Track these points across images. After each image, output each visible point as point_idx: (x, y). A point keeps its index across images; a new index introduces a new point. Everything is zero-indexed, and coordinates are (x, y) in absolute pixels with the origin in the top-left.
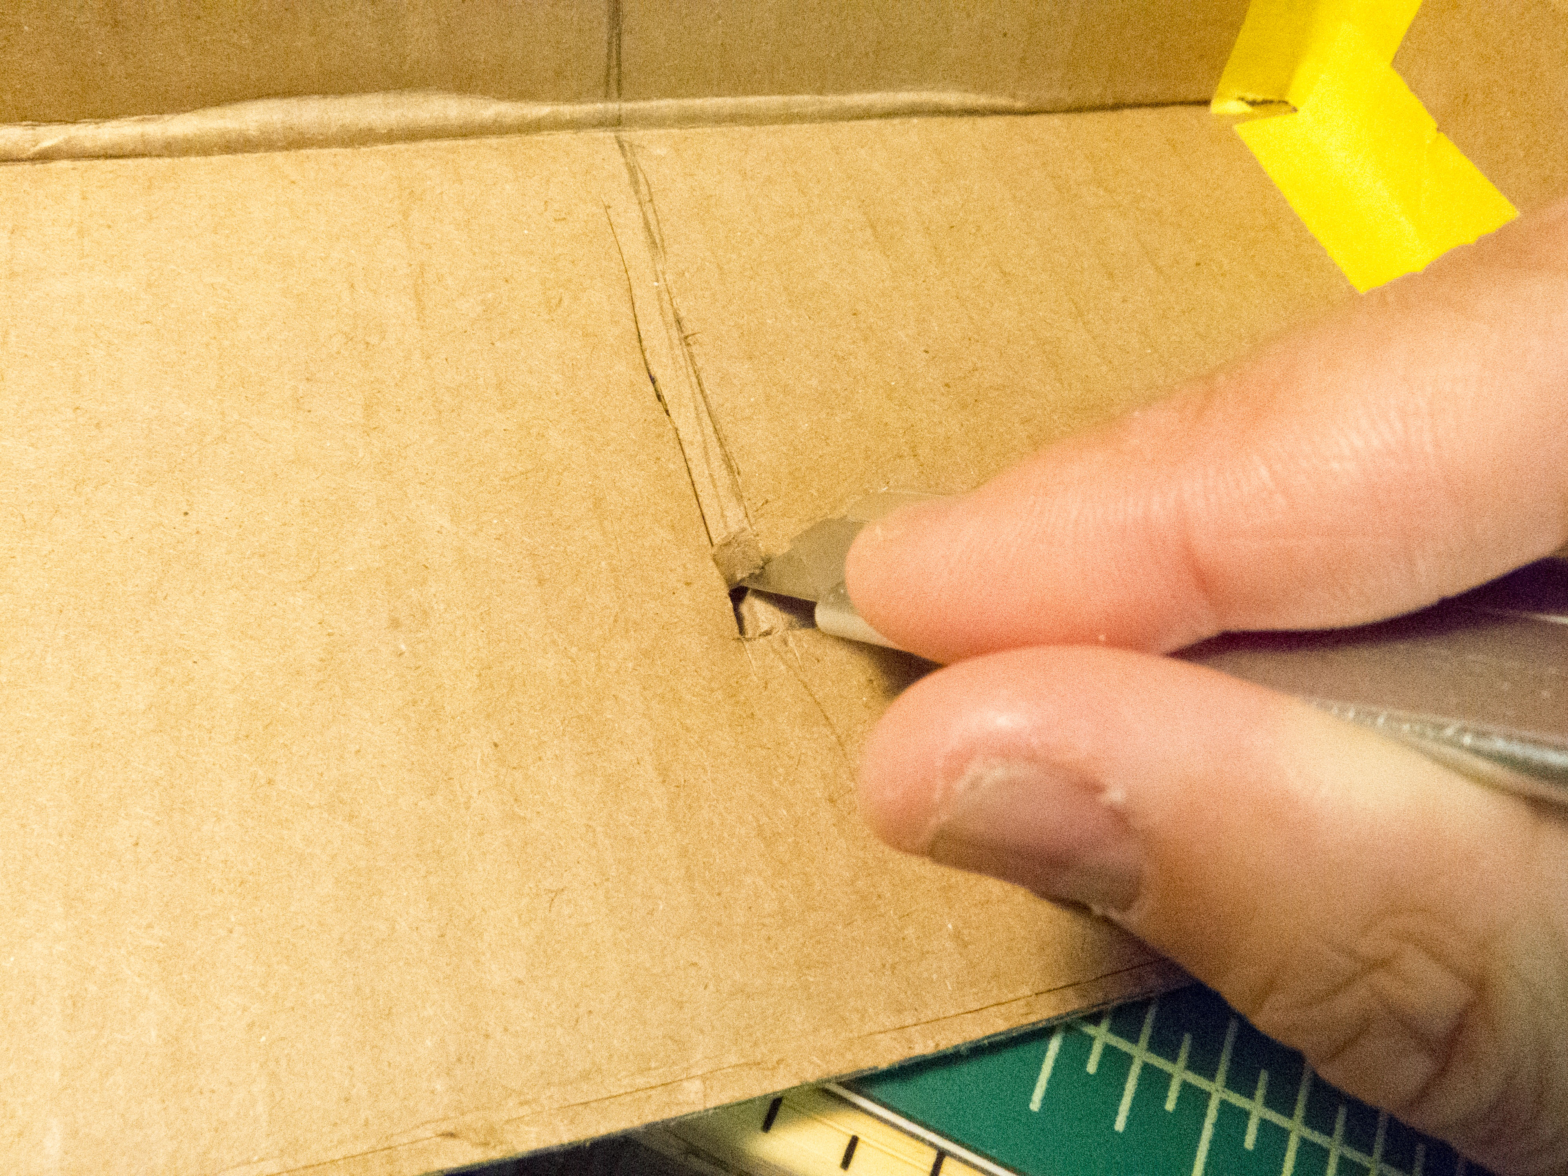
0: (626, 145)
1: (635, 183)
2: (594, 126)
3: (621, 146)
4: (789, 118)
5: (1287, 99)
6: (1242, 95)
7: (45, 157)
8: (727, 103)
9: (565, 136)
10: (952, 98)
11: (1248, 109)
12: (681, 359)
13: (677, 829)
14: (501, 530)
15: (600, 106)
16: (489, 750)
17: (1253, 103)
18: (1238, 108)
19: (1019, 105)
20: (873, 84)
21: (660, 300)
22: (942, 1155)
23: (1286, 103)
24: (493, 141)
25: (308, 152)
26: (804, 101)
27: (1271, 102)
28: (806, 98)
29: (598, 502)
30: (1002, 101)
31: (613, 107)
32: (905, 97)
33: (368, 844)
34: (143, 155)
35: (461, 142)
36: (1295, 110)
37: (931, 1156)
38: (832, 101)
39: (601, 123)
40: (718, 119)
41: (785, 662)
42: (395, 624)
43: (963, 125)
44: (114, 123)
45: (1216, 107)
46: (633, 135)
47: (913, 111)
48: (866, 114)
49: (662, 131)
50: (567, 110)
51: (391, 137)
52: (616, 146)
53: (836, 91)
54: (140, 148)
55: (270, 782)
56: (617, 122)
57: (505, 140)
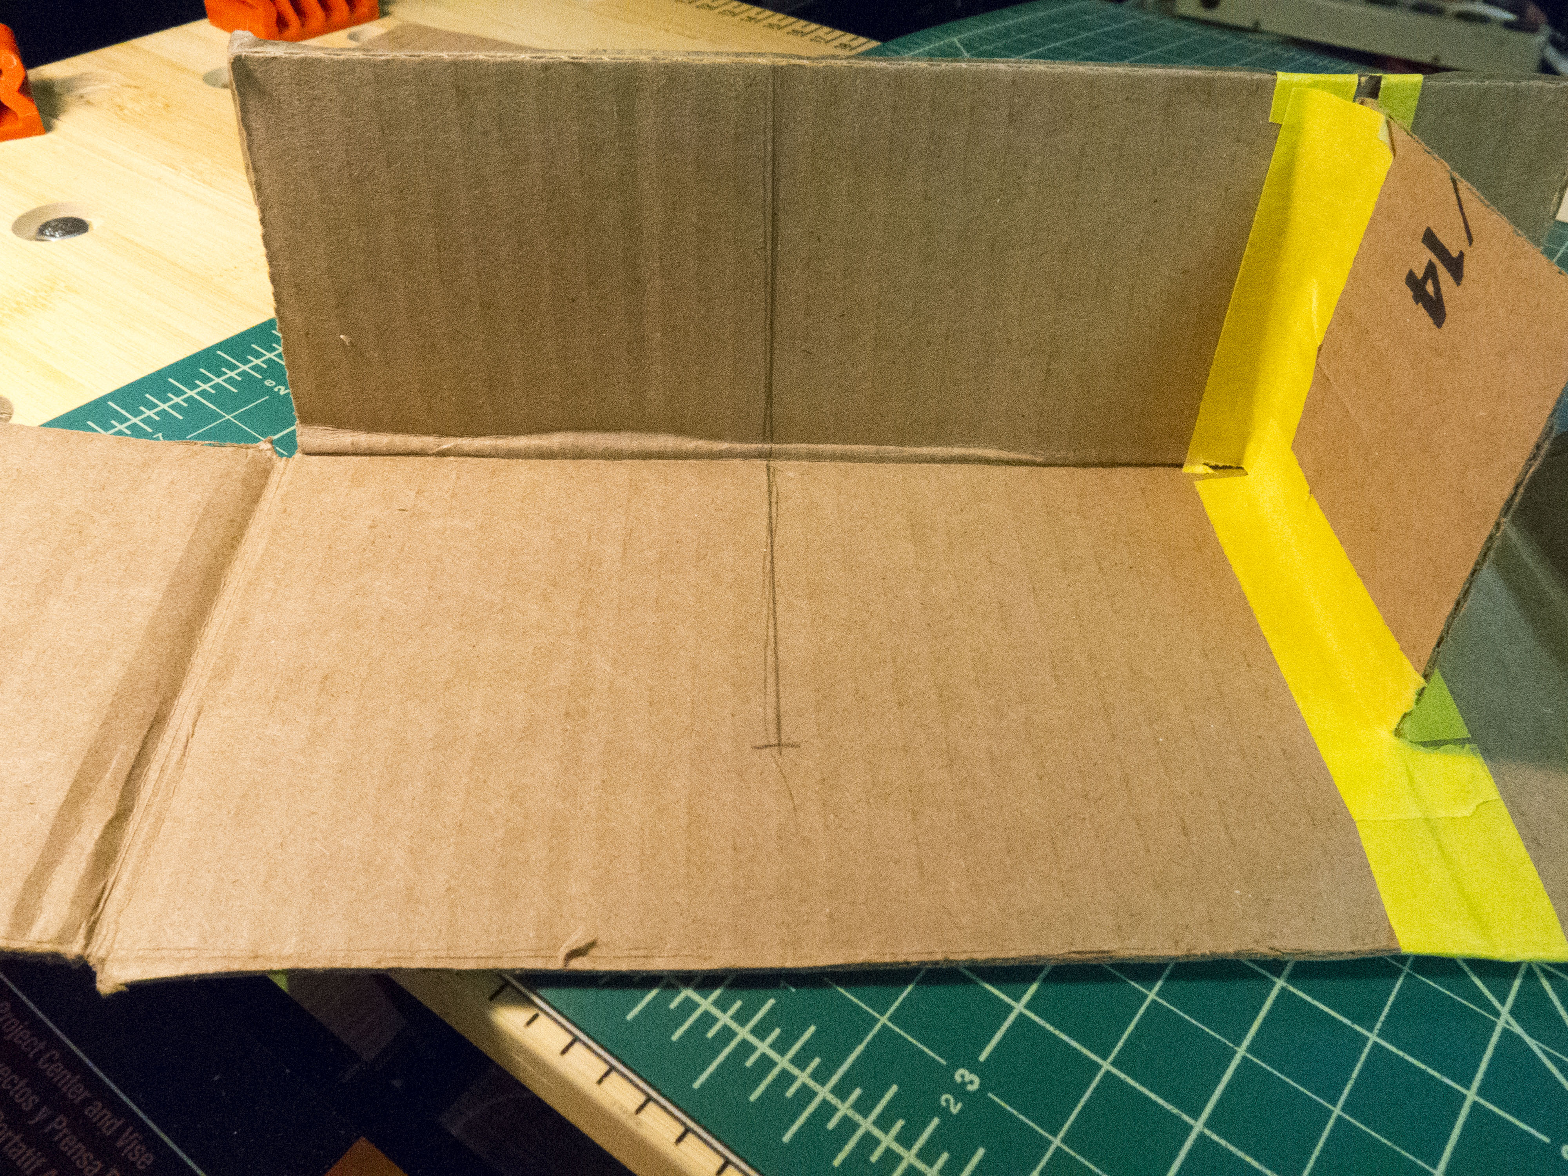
0: (772, 469)
1: (770, 492)
2: (755, 457)
3: (768, 470)
4: (881, 459)
5: (1242, 466)
6: (1207, 461)
7: (443, 454)
8: (839, 448)
9: (737, 462)
10: (991, 453)
11: (1211, 471)
12: (767, 593)
13: (689, 837)
14: (636, 675)
15: (760, 446)
16: (599, 783)
17: (1215, 468)
18: (1201, 469)
19: (1039, 459)
20: (934, 441)
21: (765, 559)
22: (727, 1162)
23: (1242, 468)
24: (692, 462)
25: (585, 461)
26: (890, 449)
27: (1230, 467)
28: (892, 447)
29: (695, 667)
30: (1025, 457)
31: (767, 446)
32: (957, 451)
33: (526, 818)
34: (494, 456)
35: (673, 461)
36: (1247, 474)
37: (720, 1162)
38: (909, 450)
39: (760, 455)
40: (834, 457)
41: (776, 763)
42: (568, 714)
43: (997, 471)
44: (482, 438)
45: (1186, 469)
46: (776, 464)
47: (964, 460)
48: (932, 460)
49: (797, 463)
50: (739, 447)
51: (633, 456)
52: (765, 470)
53: (911, 445)
54: (493, 452)
55: (485, 782)
56: (769, 455)
57: (700, 462)
